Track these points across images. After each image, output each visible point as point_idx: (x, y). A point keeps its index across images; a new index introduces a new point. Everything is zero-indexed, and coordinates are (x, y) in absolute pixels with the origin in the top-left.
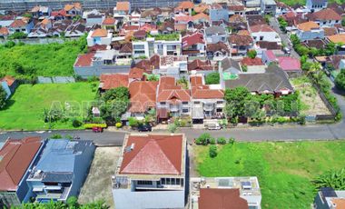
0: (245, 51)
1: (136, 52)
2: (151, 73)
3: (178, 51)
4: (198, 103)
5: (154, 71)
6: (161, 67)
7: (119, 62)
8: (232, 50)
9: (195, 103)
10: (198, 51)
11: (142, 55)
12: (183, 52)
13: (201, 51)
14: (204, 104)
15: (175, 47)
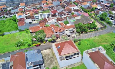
0: (71, 13)
1: (36, 18)
2: (46, 24)
6: (49, 22)
8: (67, 13)
10: (57, 15)
11: (38, 19)
12: (52, 16)
13: (58, 15)
15: (49, 15)
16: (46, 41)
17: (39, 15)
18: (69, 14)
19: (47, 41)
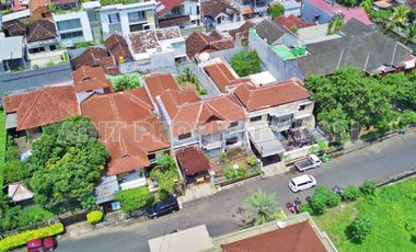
1: (63, 36)
2: (116, 72)
3: (151, 22)
4: (259, 118)
5: (123, 68)
7: (39, 60)
9: (253, 119)
10: (187, 17)
11: (77, 40)
12: (161, 22)
13: (194, 17)
14: (270, 118)
15: (143, 14)
16: (107, 207)
17: (82, 16)
18: (257, 10)
19: (116, 206)
